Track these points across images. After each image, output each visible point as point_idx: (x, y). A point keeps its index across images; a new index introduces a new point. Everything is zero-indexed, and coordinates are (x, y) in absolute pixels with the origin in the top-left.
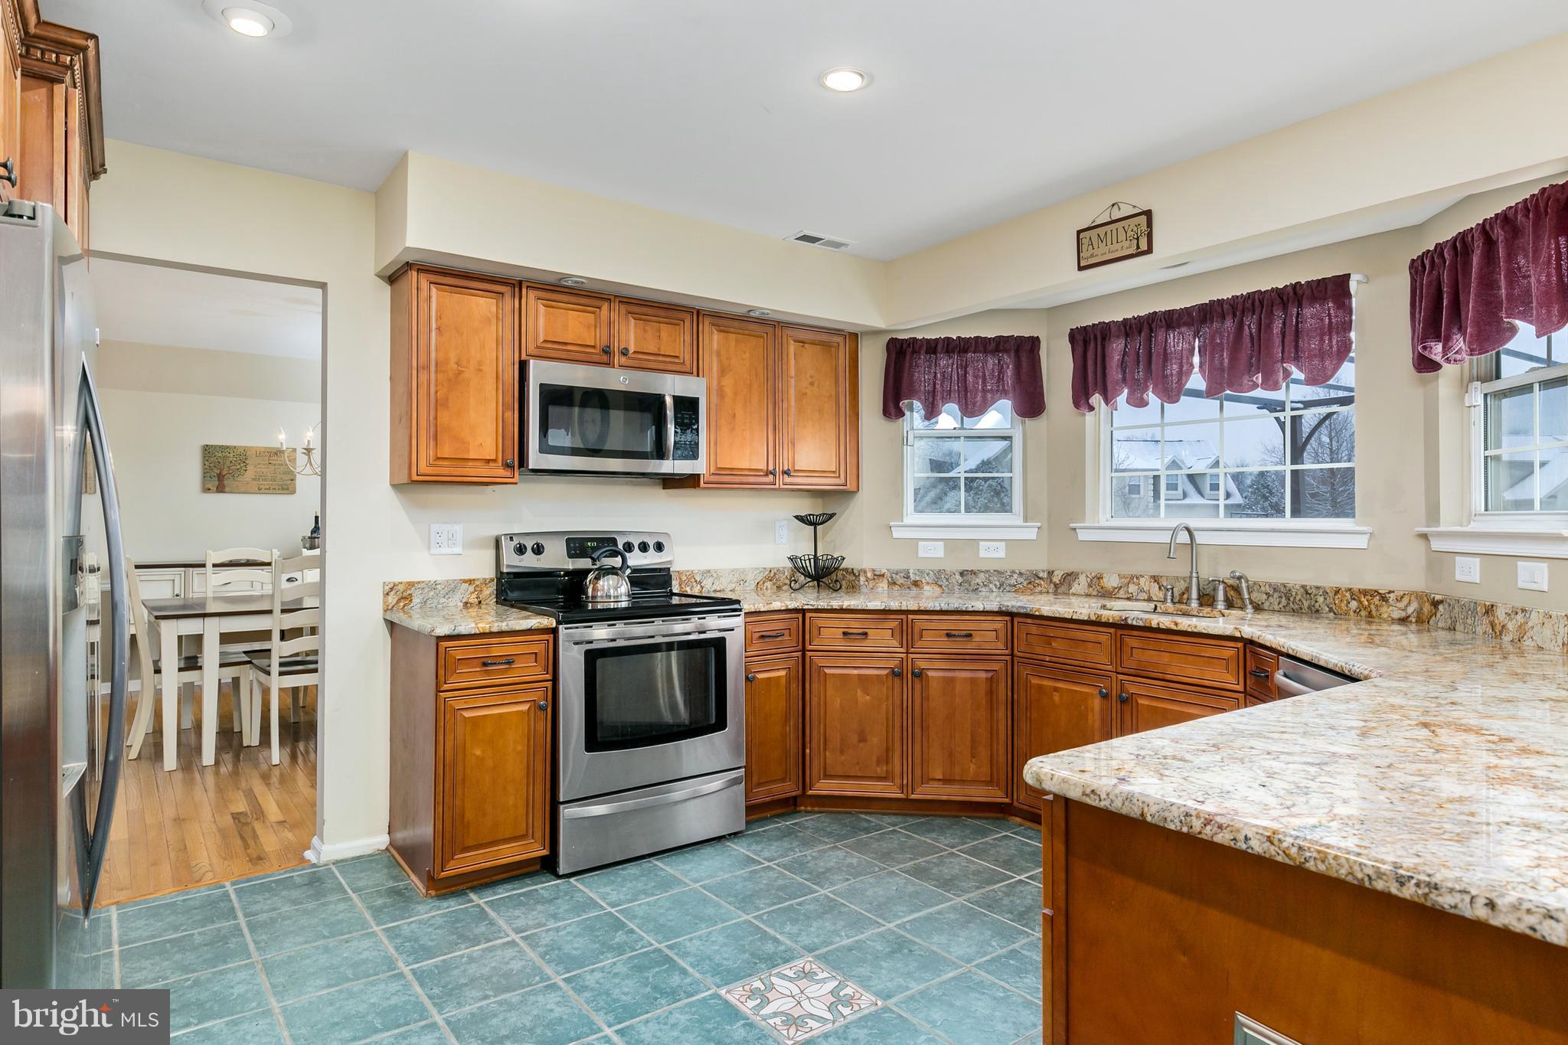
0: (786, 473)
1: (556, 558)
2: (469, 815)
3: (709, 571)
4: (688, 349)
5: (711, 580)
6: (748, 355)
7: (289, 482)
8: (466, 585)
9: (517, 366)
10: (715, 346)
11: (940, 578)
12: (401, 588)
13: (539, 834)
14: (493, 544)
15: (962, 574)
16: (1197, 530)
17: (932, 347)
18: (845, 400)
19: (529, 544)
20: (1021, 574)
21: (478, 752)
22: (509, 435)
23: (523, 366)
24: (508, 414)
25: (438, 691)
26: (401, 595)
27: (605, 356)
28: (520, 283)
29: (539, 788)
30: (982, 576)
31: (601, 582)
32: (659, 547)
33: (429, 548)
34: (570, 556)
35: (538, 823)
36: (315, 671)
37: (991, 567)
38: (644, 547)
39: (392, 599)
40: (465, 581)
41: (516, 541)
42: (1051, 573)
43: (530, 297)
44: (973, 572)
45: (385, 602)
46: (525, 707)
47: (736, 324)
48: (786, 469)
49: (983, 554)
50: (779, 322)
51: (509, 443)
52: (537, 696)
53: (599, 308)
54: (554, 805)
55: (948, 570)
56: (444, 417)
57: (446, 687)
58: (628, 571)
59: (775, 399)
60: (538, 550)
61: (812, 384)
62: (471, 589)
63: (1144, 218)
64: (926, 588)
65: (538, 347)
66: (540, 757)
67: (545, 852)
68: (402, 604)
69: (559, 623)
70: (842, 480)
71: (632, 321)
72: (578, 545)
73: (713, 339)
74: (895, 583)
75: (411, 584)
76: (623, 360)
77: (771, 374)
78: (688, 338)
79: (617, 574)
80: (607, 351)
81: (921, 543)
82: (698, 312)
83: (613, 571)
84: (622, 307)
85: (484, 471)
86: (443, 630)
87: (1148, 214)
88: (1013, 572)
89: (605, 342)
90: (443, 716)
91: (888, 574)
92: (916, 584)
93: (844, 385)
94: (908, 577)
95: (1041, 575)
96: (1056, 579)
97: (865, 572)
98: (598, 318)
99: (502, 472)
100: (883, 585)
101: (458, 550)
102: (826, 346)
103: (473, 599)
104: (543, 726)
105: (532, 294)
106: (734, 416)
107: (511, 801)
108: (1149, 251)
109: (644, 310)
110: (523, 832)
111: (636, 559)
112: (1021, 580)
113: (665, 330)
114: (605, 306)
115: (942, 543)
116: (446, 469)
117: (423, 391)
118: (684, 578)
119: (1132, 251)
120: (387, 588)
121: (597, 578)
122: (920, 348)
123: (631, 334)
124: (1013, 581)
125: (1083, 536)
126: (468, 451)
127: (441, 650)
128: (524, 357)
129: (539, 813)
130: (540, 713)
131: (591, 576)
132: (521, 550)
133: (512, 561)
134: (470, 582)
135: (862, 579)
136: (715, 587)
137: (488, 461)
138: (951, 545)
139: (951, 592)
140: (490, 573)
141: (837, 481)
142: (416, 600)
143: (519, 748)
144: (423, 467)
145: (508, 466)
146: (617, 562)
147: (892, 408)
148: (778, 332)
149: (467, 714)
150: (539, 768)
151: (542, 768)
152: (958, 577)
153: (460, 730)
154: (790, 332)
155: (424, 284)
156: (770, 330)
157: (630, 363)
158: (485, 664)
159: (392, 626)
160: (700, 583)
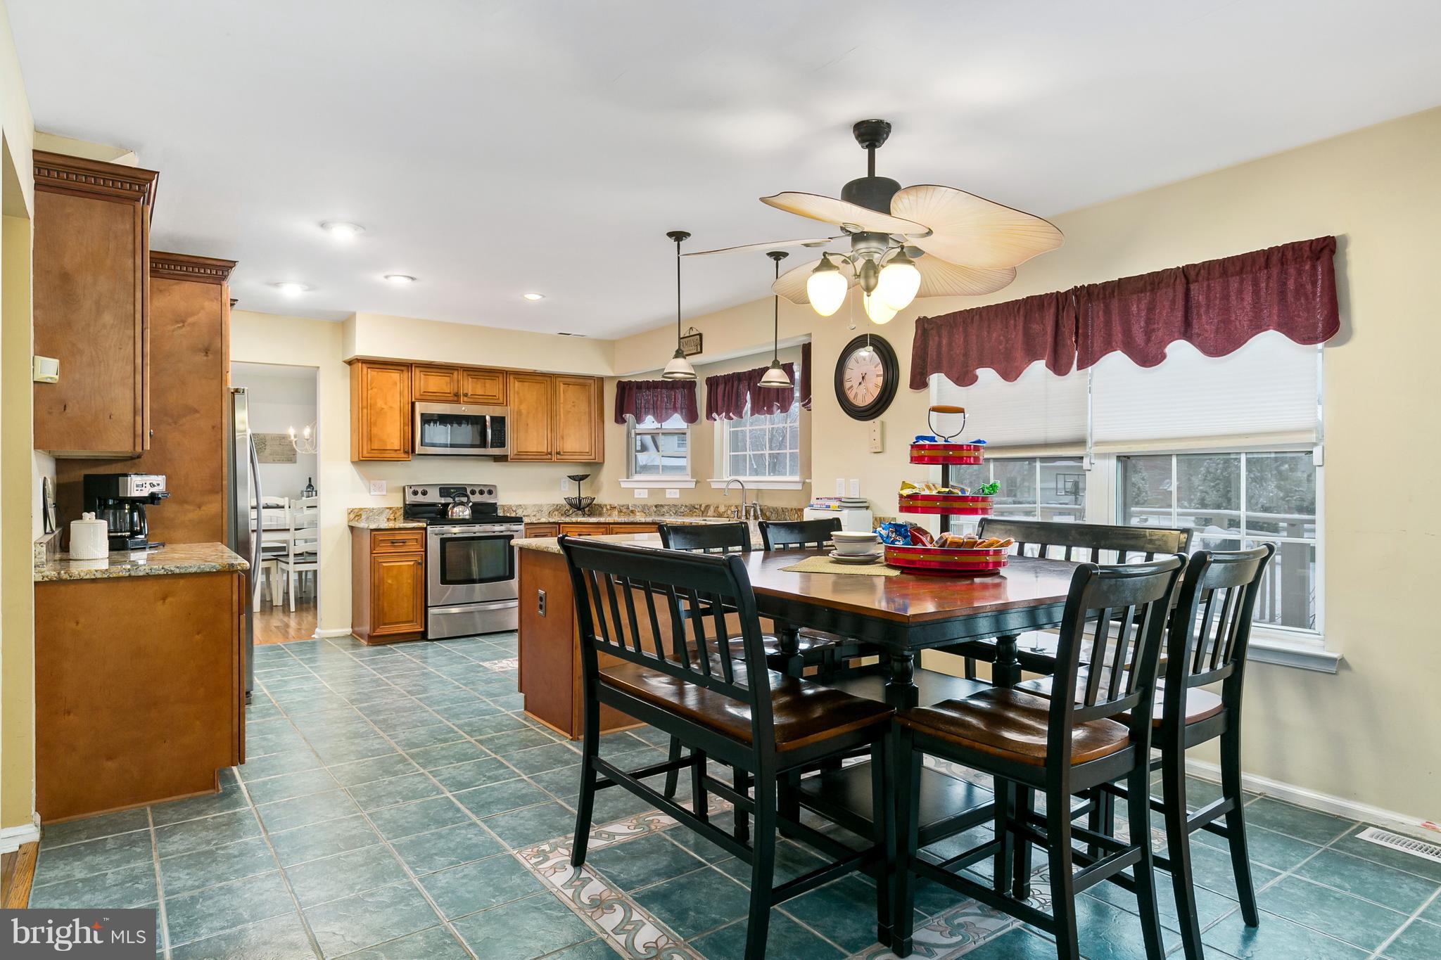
0: (558, 453)
1: (434, 497)
2: (386, 609)
3: (520, 505)
4: (501, 391)
5: (521, 510)
6: (535, 393)
7: (292, 456)
8: (388, 510)
9: (410, 405)
10: (516, 389)
11: (645, 509)
12: (356, 511)
13: (419, 621)
14: (402, 490)
15: (656, 506)
16: (744, 482)
17: (640, 386)
18: (595, 414)
19: (420, 490)
20: (686, 506)
21: (390, 581)
22: (406, 438)
23: (413, 404)
24: (406, 428)
25: (371, 553)
26: (357, 514)
27: (456, 398)
28: (412, 364)
29: (419, 601)
30: (666, 507)
31: (455, 509)
32: (490, 492)
33: (370, 492)
34: (441, 496)
35: (419, 616)
36: (316, 562)
37: (671, 503)
38: (481, 492)
39: (352, 516)
40: (388, 508)
41: (412, 490)
42: (701, 506)
43: (417, 373)
44: (662, 506)
45: (348, 518)
46: (412, 563)
47: (528, 377)
48: (558, 451)
49: (668, 496)
50: (553, 375)
51: (406, 441)
52: (418, 559)
53: (453, 374)
54: (426, 607)
55: (649, 504)
56: (375, 430)
57: (375, 552)
58: (471, 504)
59: (552, 415)
60: (424, 493)
61: (574, 406)
62: (391, 512)
63: (698, 336)
64: (638, 514)
65: (421, 395)
66: (419, 586)
67: (422, 630)
68: (356, 519)
69: (427, 525)
70: (593, 457)
71: (470, 379)
72: (445, 491)
73: (515, 386)
74: (621, 512)
75: (361, 509)
76: (466, 399)
77: (549, 402)
78: (501, 386)
79: (464, 505)
80: (457, 395)
81: (635, 490)
82: (507, 371)
83: (462, 504)
84: (465, 373)
85: (394, 455)
86: (373, 526)
87: (700, 335)
88: (682, 505)
89: (456, 390)
90: (374, 565)
91: (618, 507)
92: (632, 512)
93: (594, 407)
94: (629, 508)
95: (696, 507)
96: (702, 509)
97: (606, 506)
98: (452, 380)
99: (403, 455)
100: (616, 512)
101: (384, 493)
102: (583, 385)
103: (392, 517)
104: (421, 572)
105: (418, 370)
106: (527, 425)
107: (406, 605)
108: (701, 352)
109: (476, 373)
110: (411, 619)
111: (476, 498)
112: (686, 509)
113: (488, 383)
114: (456, 373)
115: (647, 490)
116: (376, 454)
117: (365, 418)
118: (506, 509)
119: (695, 351)
120: (349, 511)
121: (454, 507)
122: (633, 386)
123: (469, 386)
124: (682, 510)
125: (714, 486)
126: (386, 445)
127: (372, 535)
128: (413, 400)
129: (419, 611)
130: (420, 566)
131: (450, 506)
132: (415, 493)
133: (411, 499)
134: (390, 508)
135: (605, 509)
136: (524, 514)
137: (396, 450)
138: (652, 492)
139: (650, 515)
140: (401, 505)
141: (590, 457)
142: (363, 517)
143: (409, 581)
144: (365, 454)
145: (406, 452)
146: (465, 499)
147: (620, 419)
148: (553, 380)
149: (384, 564)
150: (419, 591)
151: (420, 591)
152: (654, 508)
153: (381, 571)
154: (559, 379)
155: (365, 370)
156: (549, 379)
157: (469, 400)
158: (393, 543)
159: (352, 528)
160: (515, 511)
